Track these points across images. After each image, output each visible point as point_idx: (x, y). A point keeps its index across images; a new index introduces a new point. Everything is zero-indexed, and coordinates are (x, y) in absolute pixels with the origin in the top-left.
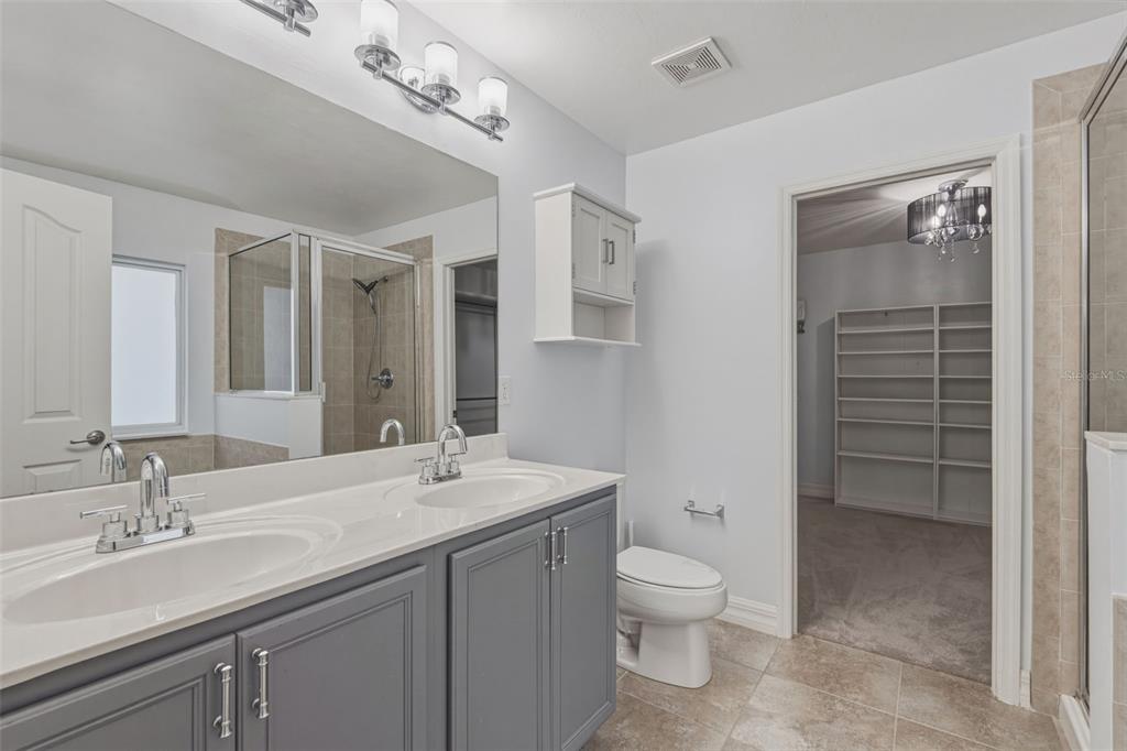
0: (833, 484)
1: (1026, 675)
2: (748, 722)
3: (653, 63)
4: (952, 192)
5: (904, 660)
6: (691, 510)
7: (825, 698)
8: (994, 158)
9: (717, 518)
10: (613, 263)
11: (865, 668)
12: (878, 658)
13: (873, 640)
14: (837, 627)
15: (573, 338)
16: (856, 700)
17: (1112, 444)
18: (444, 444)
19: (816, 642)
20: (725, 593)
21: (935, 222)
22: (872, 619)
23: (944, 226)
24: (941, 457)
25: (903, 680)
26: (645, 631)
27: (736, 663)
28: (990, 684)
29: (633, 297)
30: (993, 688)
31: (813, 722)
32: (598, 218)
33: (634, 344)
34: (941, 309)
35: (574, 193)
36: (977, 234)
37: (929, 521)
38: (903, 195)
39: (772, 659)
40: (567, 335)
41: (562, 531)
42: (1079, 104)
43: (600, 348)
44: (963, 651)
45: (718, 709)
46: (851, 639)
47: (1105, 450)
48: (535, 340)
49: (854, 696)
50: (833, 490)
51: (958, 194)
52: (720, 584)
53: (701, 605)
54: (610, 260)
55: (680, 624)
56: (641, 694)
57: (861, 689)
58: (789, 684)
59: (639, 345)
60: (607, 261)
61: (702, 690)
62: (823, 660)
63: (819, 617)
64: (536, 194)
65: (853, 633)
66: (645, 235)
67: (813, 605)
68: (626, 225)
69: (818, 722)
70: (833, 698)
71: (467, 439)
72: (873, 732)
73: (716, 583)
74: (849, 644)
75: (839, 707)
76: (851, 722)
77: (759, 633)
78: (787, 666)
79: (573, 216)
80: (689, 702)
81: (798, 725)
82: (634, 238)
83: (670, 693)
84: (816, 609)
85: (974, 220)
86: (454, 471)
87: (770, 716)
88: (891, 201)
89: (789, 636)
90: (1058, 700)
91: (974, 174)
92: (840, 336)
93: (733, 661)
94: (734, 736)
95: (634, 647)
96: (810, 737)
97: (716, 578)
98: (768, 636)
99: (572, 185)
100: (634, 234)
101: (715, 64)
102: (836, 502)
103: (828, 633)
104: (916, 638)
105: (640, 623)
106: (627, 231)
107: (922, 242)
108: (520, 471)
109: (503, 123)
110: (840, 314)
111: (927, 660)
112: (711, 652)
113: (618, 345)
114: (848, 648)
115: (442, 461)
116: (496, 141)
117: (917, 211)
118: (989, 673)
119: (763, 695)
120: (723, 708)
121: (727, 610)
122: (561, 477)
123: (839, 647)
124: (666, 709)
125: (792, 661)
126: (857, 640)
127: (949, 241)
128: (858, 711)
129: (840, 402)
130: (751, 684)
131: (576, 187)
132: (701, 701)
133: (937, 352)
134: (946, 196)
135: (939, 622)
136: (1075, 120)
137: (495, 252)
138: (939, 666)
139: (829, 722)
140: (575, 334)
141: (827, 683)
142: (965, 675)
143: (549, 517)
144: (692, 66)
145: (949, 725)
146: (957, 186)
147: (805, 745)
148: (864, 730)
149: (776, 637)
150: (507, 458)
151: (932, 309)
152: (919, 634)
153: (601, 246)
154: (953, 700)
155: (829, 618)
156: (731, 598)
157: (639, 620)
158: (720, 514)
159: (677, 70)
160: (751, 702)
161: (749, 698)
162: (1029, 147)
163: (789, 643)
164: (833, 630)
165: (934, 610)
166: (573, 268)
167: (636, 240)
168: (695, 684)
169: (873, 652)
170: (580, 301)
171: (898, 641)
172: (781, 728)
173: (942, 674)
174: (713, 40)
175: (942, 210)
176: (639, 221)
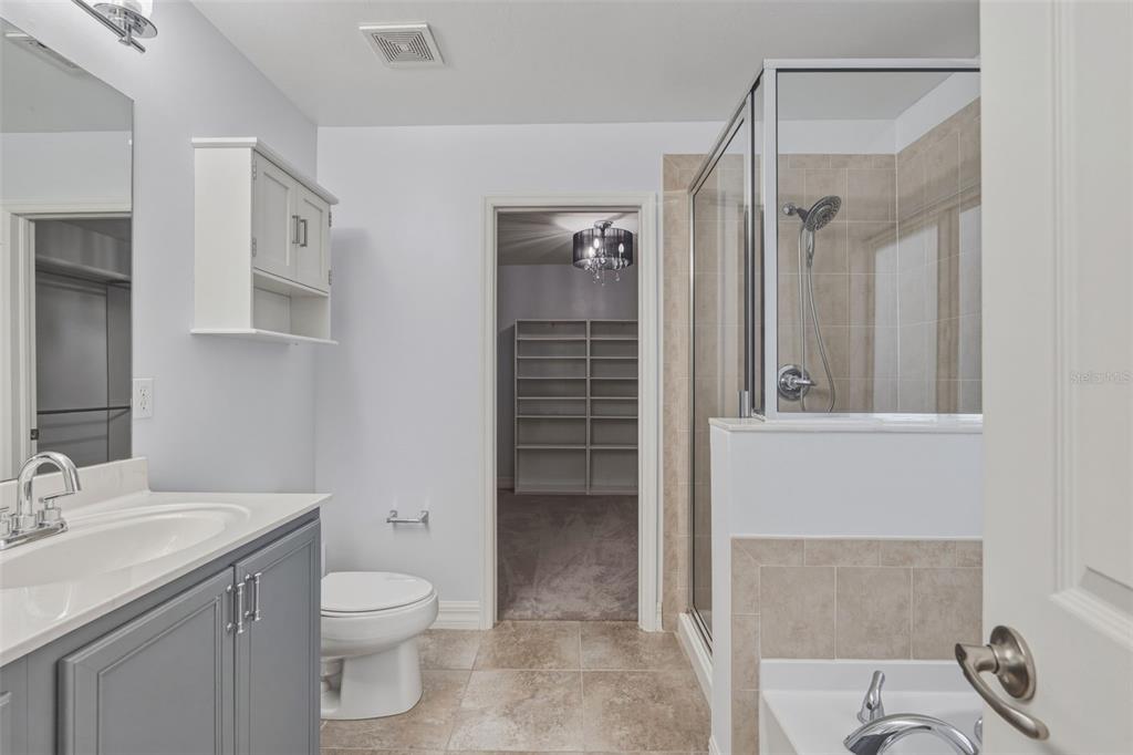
0: (514, 476)
1: (660, 605)
2: (463, 727)
3: (361, 28)
4: (603, 230)
5: (582, 619)
6: (394, 521)
7: (527, 676)
8: (640, 207)
9: (421, 524)
10: (305, 245)
11: (555, 637)
12: (562, 623)
13: (558, 608)
14: (528, 605)
15: (254, 331)
16: (550, 668)
17: (730, 426)
18: (30, 483)
19: (514, 625)
20: (437, 601)
21: (591, 252)
22: (554, 590)
23: (597, 256)
24: (592, 443)
25: (583, 637)
26: (348, 667)
27: (447, 669)
28: (637, 620)
29: (328, 288)
30: (639, 623)
31: (520, 702)
32: (287, 188)
33: (330, 341)
34: (592, 323)
35: (254, 150)
36: (618, 267)
37: (584, 497)
38: (570, 225)
39: (478, 654)
40: (246, 328)
41: (254, 579)
42: (689, 180)
43: (284, 344)
44: (618, 599)
45: (432, 725)
46: (542, 613)
47: (725, 432)
48: (193, 331)
49: (549, 665)
50: (513, 480)
51: (607, 232)
52: (432, 593)
53: (413, 620)
54: (302, 242)
55: (391, 648)
56: (345, 741)
57: (553, 656)
58: (495, 673)
59: (334, 342)
60: (297, 241)
61: (413, 711)
62: (522, 640)
63: (513, 600)
64: (195, 140)
65: (541, 607)
66: (342, 218)
67: (507, 591)
68: (321, 204)
69: (523, 701)
70: (533, 673)
71: (79, 470)
72: (567, 691)
73: (426, 594)
74: (540, 618)
75: (539, 679)
76: (549, 689)
77: (464, 631)
78: (492, 655)
79: (254, 179)
80: (402, 730)
81: (507, 711)
82: (330, 221)
83: (379, 728)
84: (510, 594)
85: (616, 254)
86: (51, 521)
87: (483, 712)
88: (562, 229)
89: (489, 625)
90: (677, 618)
91: (620, 217)
92: (519, 341)
93: (441, 668)
94: (451, 747)
95: (335, 689)
96: (518, 718)
97: (425, 588)
98: (472, 631)
99: (254, 140)
100: (330, 217)
101: (427, 55)
102: (516, 491)
103: (522, 613)
104: (586, 598)
105: (341, 662)
106: (321, 211)
107: (582, 267)
108: (172, 507)
109: (147, 28)
110: (518, 322)
111: (597, 614)
112: (421, 665)
113: (308, 342)
114: (540, 622)
115: (26, 508)
116: (132, 48)
117: (579, 240)
118: (636, 611)
119: (474, 692)
120: (437, 723)
121: (440, 617)
122: (243, 509)
123: (533, 623)
124: (377, 748)
125: (496, 648)
126: (545, 612)
127: (600, 269)
128: (553, 678)
129: (519, 401)
130: (461, 686)
131: (257, 144)
132: (414, 723)
133: (588, 358)
134: (599, 232)
135: (599, 579)
136: (686, 191)
137: (127, 207)
138: (605, 616)
139: (533, 697)
140: (255, 326)
141: (527, 660)
142: (621, 617)
143: (231, 565)
144: (404, 47)
145: (617, 664)
146: (606, 225)
147: (515, 727)
148: (559, 692)
149: (479, 631)
150: (149, 492)
151: (585, 323)
152: (588, 593)
153: (289, 223)
154: (616, 641)
155: (522, 598)
156: (442, 604)
157: (340, 657)
158: (425, 520)
159: (388, 45)
160: (463, 704)
161: (461, 701)
162: (661, 204)
163: (491, 633)
164: (527, 609)
165: (596, 570)
166: (254, 243)
167: (332, 223)
168: (406, 706)
169: (558, 619)
170: (263, 288)
171: (575, 604)
172: (494, 720)
173: (607, 623)
174: (429, 28)
175: (597, 243)
176: (335, 202)
